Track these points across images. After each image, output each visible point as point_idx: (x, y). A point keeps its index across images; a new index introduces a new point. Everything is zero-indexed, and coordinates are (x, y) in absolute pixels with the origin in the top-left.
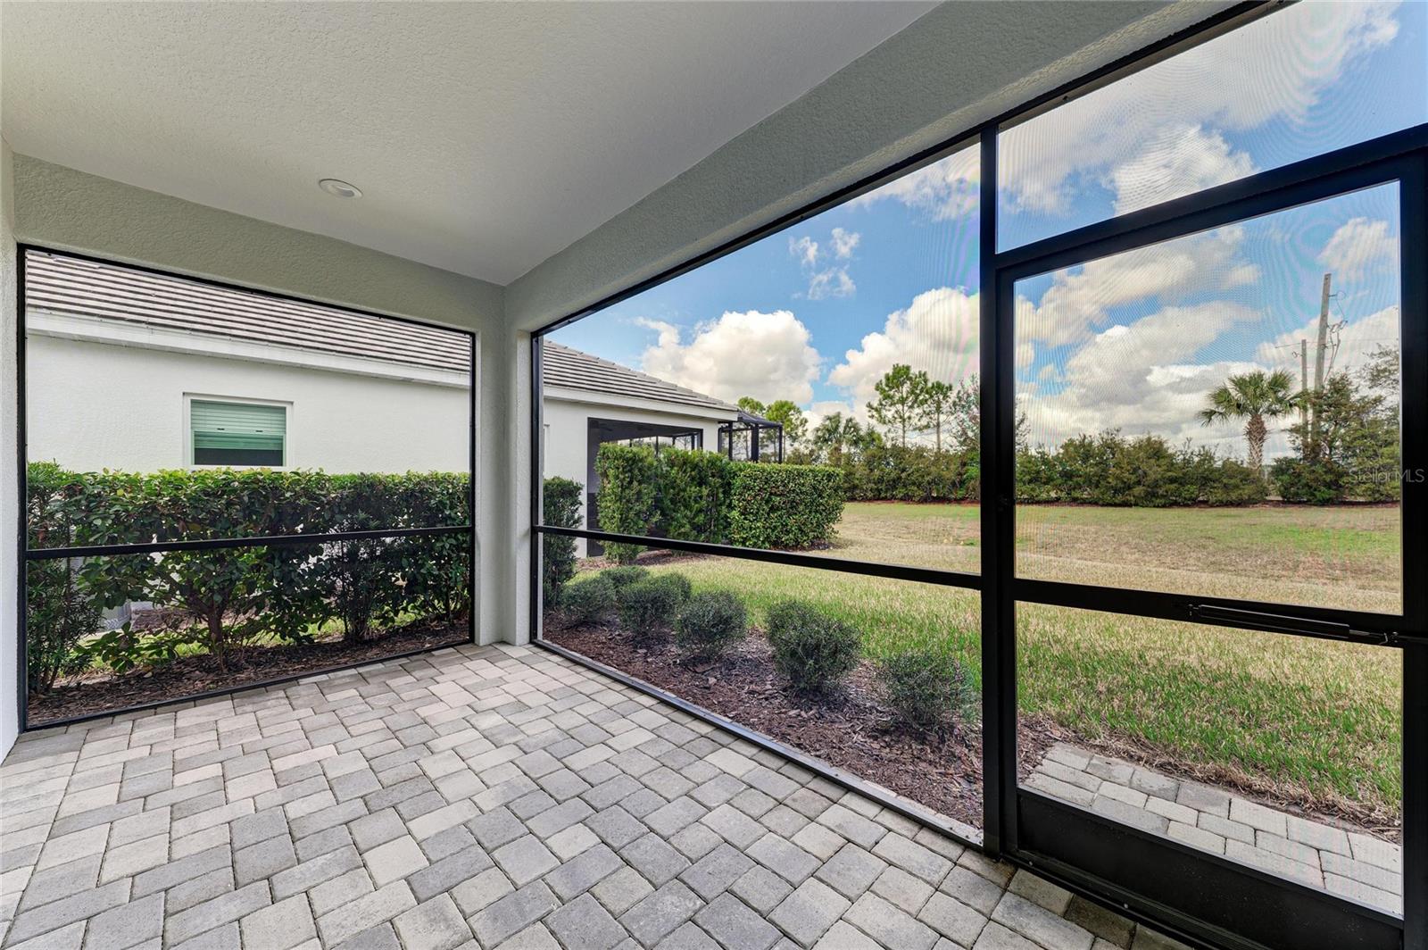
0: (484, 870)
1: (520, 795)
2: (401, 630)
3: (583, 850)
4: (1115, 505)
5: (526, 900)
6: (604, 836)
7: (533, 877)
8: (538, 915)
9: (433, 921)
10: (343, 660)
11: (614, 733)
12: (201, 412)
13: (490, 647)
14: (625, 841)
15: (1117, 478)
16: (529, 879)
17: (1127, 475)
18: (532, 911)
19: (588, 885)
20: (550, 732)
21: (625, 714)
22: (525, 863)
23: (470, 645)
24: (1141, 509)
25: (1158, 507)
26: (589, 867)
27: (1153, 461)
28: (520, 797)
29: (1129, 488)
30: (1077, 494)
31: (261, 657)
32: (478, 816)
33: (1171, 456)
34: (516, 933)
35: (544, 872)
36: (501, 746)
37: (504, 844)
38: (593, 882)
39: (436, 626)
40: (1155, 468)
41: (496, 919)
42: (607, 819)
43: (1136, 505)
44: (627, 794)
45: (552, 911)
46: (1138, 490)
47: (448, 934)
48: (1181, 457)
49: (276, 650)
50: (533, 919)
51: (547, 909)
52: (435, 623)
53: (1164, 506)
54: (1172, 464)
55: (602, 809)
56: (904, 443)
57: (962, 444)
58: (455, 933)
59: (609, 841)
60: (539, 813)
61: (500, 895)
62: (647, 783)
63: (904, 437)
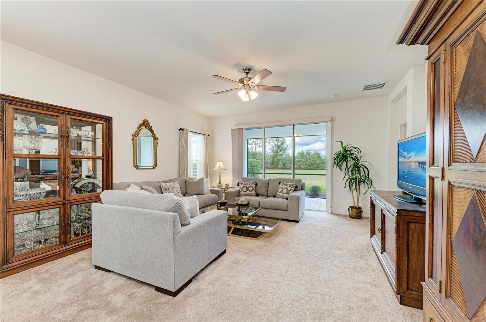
4: (310, 169)
15: (310, 162)
17: (312, 162)
24: (315, 170)
25: (319, 170)
27: (318, 158)
29: (313, 165)
30: (301, 166)
33: (321, 157)
40: (318, 160)
43: (314, 169)
46: (315, 166)
48: (323, 157)
53: (320, 170)
54: (321, 159)
56: (255, 151)
57: (273, 152)
63: (255, 149)
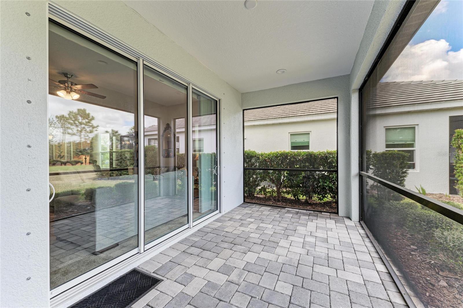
0: (259, 274)
1: (290, 264)
2: (323, 203)
3: (283, 292)
5: (255, 289)
6: (293, 295)
7: (264, 286)
8: (252, 295)
9: (239, 275)
10: (301, 207)
11: (345, 269)
12: (293, 137)
13: (342, 218)
14: (296, 303)
16: (262, 286)
18: (253, 293)
19: (270, 302)
20: (323, 254)
21: (361, 267)
22: (267, 282)
23: (336, 215)
26: (277, 298)
28: (289, 265)
31: (285, 200)
32: (275, 261)
34: (245, 294)
35: (267, 287)
36: (304, 248)
37: (270, 273)
38: (273, 303)
39: (334, 205)
41: (246, 286)
42: (301, 292)
44: (319, 291)
45: (256, 298)
47: (237, 280)
49: (289, 199)
50: (251, 295)
51: (255, 296)
52: (334, 204)
55: (304, 288)
58: (238, 281)
59: (292, 298)
60: (287, 273)
61: (253, 283)
62: (332, 295)
